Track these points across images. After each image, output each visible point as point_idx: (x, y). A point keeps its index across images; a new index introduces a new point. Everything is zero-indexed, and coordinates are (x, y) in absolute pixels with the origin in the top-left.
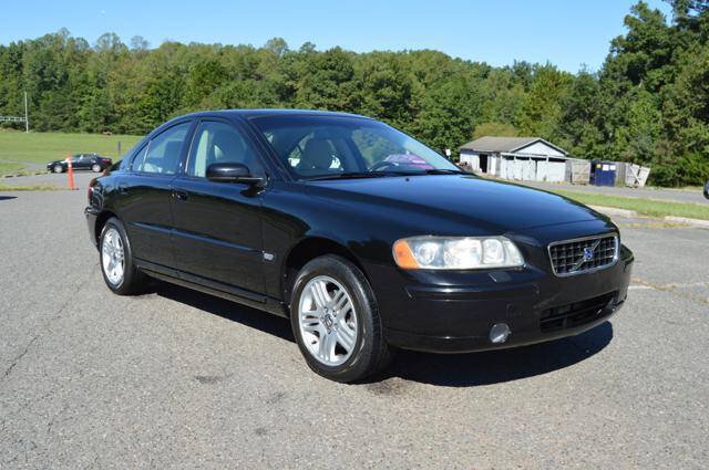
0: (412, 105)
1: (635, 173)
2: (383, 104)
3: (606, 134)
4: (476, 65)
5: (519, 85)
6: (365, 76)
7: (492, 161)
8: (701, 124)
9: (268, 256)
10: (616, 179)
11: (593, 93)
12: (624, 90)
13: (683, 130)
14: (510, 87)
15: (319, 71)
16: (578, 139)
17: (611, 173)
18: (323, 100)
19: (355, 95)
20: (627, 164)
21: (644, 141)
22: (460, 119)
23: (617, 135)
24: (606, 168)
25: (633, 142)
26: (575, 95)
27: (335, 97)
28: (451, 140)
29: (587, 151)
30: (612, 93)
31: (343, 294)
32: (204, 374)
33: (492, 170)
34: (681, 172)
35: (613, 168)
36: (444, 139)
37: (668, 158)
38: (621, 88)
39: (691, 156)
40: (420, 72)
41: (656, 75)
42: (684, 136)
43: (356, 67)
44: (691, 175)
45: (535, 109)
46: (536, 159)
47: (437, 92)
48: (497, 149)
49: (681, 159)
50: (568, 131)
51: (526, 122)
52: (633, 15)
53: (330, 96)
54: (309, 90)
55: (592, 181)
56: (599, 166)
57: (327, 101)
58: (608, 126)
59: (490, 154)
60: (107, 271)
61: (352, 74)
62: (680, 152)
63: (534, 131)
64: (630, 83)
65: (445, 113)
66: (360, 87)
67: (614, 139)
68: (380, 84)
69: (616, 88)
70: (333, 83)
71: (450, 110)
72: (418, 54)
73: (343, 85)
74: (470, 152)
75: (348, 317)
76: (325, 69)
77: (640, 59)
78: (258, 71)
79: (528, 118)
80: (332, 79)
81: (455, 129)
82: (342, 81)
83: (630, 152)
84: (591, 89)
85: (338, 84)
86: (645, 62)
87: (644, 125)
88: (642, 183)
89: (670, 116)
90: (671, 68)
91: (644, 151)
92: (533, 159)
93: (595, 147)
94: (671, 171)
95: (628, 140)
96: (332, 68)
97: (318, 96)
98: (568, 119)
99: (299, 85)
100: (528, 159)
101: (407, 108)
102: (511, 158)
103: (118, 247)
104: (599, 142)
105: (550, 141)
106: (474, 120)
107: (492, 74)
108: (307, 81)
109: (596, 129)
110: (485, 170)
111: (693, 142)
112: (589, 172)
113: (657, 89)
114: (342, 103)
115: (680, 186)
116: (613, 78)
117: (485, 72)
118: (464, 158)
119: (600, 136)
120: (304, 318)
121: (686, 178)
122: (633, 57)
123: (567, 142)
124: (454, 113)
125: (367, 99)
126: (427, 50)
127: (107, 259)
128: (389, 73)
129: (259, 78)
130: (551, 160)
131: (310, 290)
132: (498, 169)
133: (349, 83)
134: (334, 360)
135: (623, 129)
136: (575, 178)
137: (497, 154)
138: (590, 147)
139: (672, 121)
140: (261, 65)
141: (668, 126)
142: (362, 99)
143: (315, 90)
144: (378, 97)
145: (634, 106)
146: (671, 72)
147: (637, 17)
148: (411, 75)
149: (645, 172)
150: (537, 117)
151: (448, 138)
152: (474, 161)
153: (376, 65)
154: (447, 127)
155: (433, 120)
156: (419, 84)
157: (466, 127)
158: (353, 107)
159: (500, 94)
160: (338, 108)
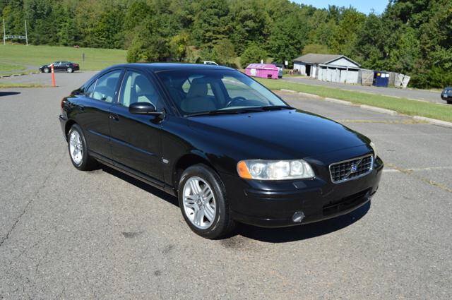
0: (265, 31)
1: (401, 80)
2: (247, 31)
3: (385, 54)
4: (306, 7)
5: (332, 20)
6: (236, 13)
7: (314, 69)
8: (444, 50)
9: (165, 161)
10: (389, 83)
11: (378, 28)
12: (397, 26)
13: (432, 53)
14: (327, 21)
15: (208, 10)
16: (367, 56)
17: (386, 79)
18: (210, 28)
19: (230, 25)
20: (396, 74)
21: (408, 59)
22: (294, 42)
23: (391, 54)
24: (383, 76)
25: (401, 59)
26: (366, 29)
27: (217, 26)
28: (289, 55)
29: (373, 64)
30: (390, 28)
31: (208, 189)
32: (128, 231)
33: (313, 74)
34: (429, 79)
35: (387, 76)
36: (284, 53)
37: (422, 71)
38: (395, 25)
39: (436, 69)
40: (271, 11)
41: (417, 17)
42: (432, 56)
43: (231, 7)
44: (435, 81)
45: (341, 36)
46: (341, 69)
47: (281, 24)
48: (316, 62)
49: (430, 71)
50: (361, 51)
51: (336, 44)
53: (214, 25)
54: (201, 21)
55: (374, 84)
56: (379, 74)
57: (213, 28)
58: (386, 49)
59: (312, 65)
60: (72, 156)
61: (228, 11)
62: (430, 67)
63: (340, 51)
64: (401, 22)
65: (285, 37)
66: (233, 19)
67: (389, 57)
68: (246, 18)
69: (392, 25)
70: (216, 17)
71: (289, 36)
73: (222, 18)
74: (300, 63)
75: (211, 201)
76: (211, 8)
77: (407, 7)
78: (170, 9)
79: (337, 42)
80: (216, 14)
81: (291, 47)
82: (222, 16)
83: (399, 65)
84: (376, 25)
85: (219, 18)
86: (411, 8)
87: (408, 49)
88: (405, 85)
89: (425, 44)
90: (427, 13)
91: (408, 65)
92: (338, 69)
93: (377, 62)
94: (423, 79)
95: (398, 58)
96: (215, 7)
97: (207, 25)
98: (361, 44)
99: (195, 18)
100: (335, 68)
101: (261, 34)
102: (325, 68)
103: (79, 142)
104: (380, 59)
105: (349, 57)
106: (303, 42)
107: (316, 13)
108: (200, 15)
109: (378, 50)
110: (308, 75)
111: (438, 61)
112: (372, 78)
113: (418, 26)
114: (222, 30)
115: (428, 88)
116: (391, 19)
117: (311, 11)
118: (296, 67)
119: (381, 55)
120: (186, 199)
121: (432, 83)
122: (403, 5)
123: (360, 58)
124: (292, 38)
125: (237, 27)
127: (72, 149)
128: (250, 12)
129: (171, 13)
130: (350, 70)
131: (189, 184)
132: (317, 74)
133: (226, 17)
134: (203, 225)
135: (395, 51)
136: (364, 82)
137: (317, 65)
138: (374, 62)
139: (425, 48)
140: (172, 4)
141: (423, 50)
142: (234, 28)
143: (205, 21)
144: (244, 26)
145: (403, 36)
146: (427, 15)
148: (265, 13)
149: (407, 79)
150: (342, 42)
151: (287, 53)
152: (302, 69)
153: (243, 6)
154: (287, 46)
155: (278, 42)
156: (270, 18)
157: (298, 46)
158: (229, 33)
159: (320, 25)
160: (219, 33)
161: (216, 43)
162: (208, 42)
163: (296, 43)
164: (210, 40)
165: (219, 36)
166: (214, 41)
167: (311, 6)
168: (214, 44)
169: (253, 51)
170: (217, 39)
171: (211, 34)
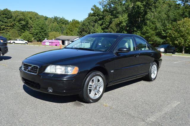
0: (29, 26)
2: (21, 26)
4: (44, 16)
5: (55, 22)
6: (16, 17)
7: (66, 42)
14: (53, 23)
15: (2, 15)
18: (3, 24)
19: (13, 23)
22: (43, 30)
27: (7, 23)
30: (92, 26)
33: (66, 44)
40: (30, 17)
47: (37, 23)
52: (93, 8)
53: (5, 23)
61: (12, 16)
65: (40, 29)
66: (14, 20)
68: (20, 20)
70: (6, 19)
72: (29, 12)
73: (9, 20)
74: (58, 39)
76: (3, 14)
80: (5, 18)
81: (42, 33)
84: (87, 25)
85: (8, 19)
86: (97, 19)
90: (104, 21)
96: (6, 15)
97: (2, 22)
98: (81, 32)
101: (27, 27)
102: (73, 41)
107: (48, 19)
116: (92, 22)
117: (46, 18)
122: (95, 18)
124: (42, 29)
125: (17, 24)
126: (31, 12)
128: (22, 17)
133: (11, 19)
137: (68, 40)
142: (15, 24)
144: (20, 23)
147: (94, 8)
148: (28, 18)
150: (72, 31)
153: (19, 14)
154: (40, 32)
155: (36, 30)
156: (30, 20)
157: (45, 33)
158: (13, 26)
159: (51, 24)
160: (8, 26)
161: (7, 31)
162: (3, 30)
163: (44, 31)
164: (3, 29)
165: (7, 28)
166: (5, 30)
167: (46, 16)
168: (5, 31)
169: (26, 35)
170: (7, 29)
171: (4, 27)
